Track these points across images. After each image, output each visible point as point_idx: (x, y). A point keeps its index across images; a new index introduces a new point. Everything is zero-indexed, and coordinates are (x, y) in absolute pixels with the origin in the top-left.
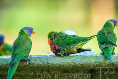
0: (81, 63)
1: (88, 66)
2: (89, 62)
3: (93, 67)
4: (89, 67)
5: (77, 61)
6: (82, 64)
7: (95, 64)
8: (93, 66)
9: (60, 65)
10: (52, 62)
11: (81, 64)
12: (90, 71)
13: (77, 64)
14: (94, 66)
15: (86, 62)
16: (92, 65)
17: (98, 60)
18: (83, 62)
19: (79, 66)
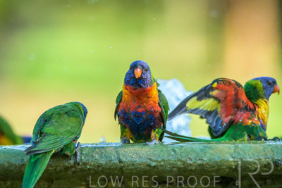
0: (199, 162)
1: (216, 168)
2: (217, 159)
3: (227, 170)
4: (218, 170)
5: (190, 156)
6: (203, 165)
7: (233, 164)
8: (227, 168)
9: (149, 165)
10: (129, 159)
11: (200, 165)
13: (191, 165)
14: (230, 168)
15: (210, 160)
16: (225, 167)
17: (240, 154)
18: (205, 159)
19: (195, 169)
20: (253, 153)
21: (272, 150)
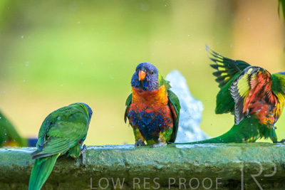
0: (206, 165)
1: (223, 170)
2: (224, 162)
3: (234, 173)
4: (225, 173)
5: (196, 158)
6: (210, 168)
8: (234, 171)
9: (155, 168)
10: (136, 161)
11: (207, 168)
12: (227, 183)
13: (197, 167)
14: (237, 170)
15: (217, 163)
16: (232, 170)
17: (247, 157)
18: (212, 161)
19: (202, 172)
20: (260, 156)
21: (279, 152)
